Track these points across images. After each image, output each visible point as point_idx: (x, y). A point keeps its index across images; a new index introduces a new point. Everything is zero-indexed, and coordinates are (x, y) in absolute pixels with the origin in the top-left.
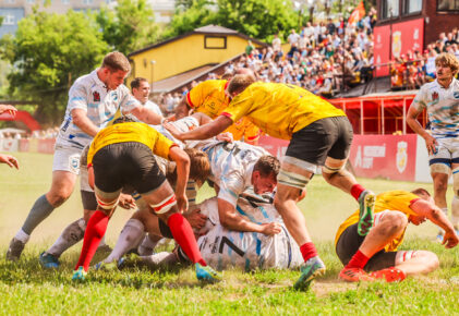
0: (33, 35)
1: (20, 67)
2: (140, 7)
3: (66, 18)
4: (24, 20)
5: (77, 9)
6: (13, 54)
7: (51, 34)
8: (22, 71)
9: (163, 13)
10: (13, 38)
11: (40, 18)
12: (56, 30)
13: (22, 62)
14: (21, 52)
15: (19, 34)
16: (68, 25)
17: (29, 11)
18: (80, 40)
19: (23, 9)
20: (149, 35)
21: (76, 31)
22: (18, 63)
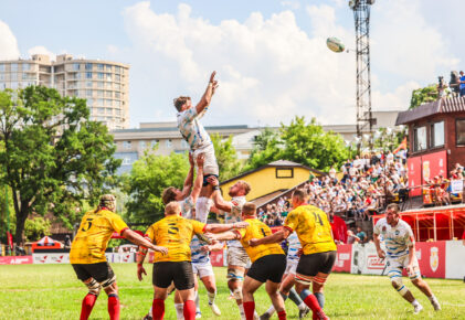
0: (144, 172)
1: (135, 197)
2: (226, 148)
3: (170, 159)
4: (136, 161)
5: (177, 151)
6: (129, 187)
7: (158, 171)
8: (136, 200)
9: (243, 152)
10: (129, 175)
11: (150, 160)
12: (162, 169)
13: (136, 193)
14: (136, 185)
15: (133, 172)
16: (170, 164)
17: (142, 154)
18: (180, 175)
19: (137, 152)
20: (234, 170)
21: (177, 168)
22: (133, 194)
